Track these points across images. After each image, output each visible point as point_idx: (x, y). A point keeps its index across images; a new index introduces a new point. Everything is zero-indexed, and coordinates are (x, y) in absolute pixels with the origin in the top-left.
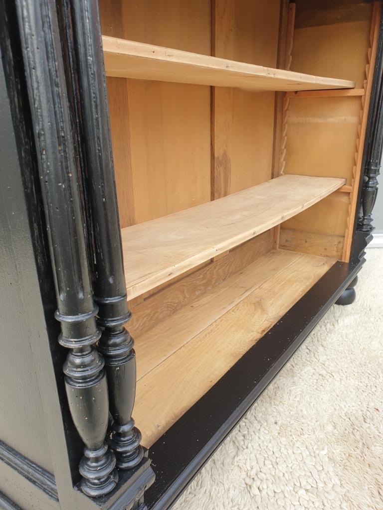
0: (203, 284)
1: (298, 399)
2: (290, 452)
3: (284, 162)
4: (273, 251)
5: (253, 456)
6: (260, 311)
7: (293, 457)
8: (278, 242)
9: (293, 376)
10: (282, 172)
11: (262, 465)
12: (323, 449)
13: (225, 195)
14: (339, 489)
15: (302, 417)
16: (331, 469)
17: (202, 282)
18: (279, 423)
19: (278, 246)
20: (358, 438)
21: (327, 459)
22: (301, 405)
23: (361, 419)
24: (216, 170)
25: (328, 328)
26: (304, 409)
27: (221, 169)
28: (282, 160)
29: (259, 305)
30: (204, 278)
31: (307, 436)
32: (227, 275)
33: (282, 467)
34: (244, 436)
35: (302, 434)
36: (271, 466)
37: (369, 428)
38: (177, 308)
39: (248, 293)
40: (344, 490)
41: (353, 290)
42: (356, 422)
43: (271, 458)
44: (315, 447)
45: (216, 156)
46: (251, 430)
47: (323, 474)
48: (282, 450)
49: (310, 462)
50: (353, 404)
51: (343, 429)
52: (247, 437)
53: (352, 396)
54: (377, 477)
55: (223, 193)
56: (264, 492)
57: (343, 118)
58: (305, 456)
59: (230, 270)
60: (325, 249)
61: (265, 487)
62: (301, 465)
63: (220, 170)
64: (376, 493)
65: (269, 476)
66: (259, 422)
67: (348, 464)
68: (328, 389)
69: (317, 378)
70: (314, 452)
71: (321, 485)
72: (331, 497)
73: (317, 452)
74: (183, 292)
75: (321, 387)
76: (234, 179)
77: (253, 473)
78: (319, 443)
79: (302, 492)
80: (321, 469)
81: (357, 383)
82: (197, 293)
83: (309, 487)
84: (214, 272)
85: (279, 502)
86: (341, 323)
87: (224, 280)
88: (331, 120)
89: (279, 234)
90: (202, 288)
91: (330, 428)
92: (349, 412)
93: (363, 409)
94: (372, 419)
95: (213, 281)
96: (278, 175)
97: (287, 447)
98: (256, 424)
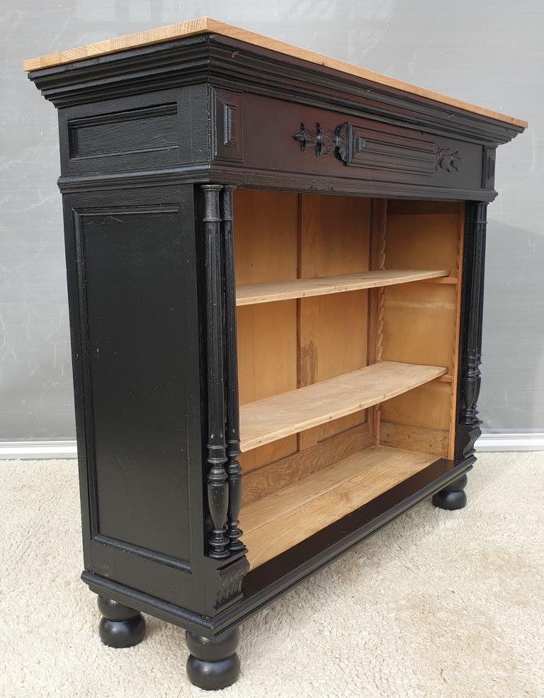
0: (289, 473)
1: (378, 583)
2: (362, 614)
3: (381, 348)
4: (373, 447)
5: (327, 615)
6: (345, 500)
8: (378, 437)
9: (377, 567)
10: (379, 358)
12: (392, 613)
13: (312, 383)
16: (395, 624)
17: (288, 472)
18: (356, 597)
19: (378, 442)
22: (380, 587)
24: (301, 360)
25: (426, 530)
27: (308, 358)
28: (379, 345)
29: (346, 496)
30: (289, 467)
31: (380, 606)
32: (315, 468)
34: (322, 604)
35: (376, 605)
36: (342, 621)
38: (262, 495)
39: (336, 486)
41: (463, 492)
44: (385, 612)
45: (302, 346)
46: (328, 600)
47: (386, 626)
48: (355, 613)
52: (325, 604)
55: (309, 382)
57: (440, 304)
58: (374, 617)
59: (319, 463)
60: (430, 445)
63: (307, 360)
66: (337, 595)
68: (410, 577)
69: (402, 569)
70: (383, 615)
71: (383, 632)
73: (386, 615)
74: (268, 479)
76: (321, 366)
82: (283, 482)
84: (301, 463)
86: (442, 526)
87: (312, 473)
88: (428, 305)
89: (378, 427)
90: (287, 478)
91: (403, 602)
92: (425, 593)
93: (439, 592)
94: (445, 598)
95: (300, 473)
96: (375, 362)
98: (334, 596)
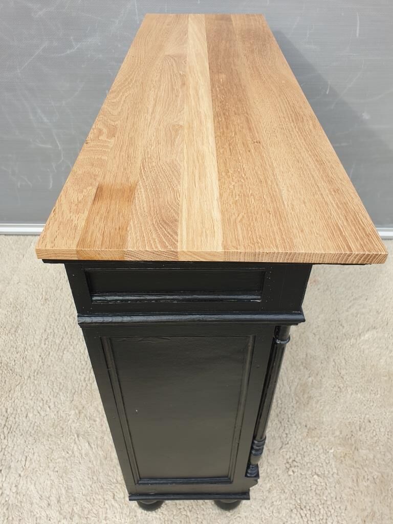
1: (322, 408)
2: (312, 449)
5: (291, 450)
7: (314, 453)
9: (321, 388)
11: (296, 457)
12: (331, 449)
14: (335, 476)
15: (322, 422)
16: (333, 463)
18: (308, 426)
20: (353, 443)
21: (332, 456)
22: (323, 413)
23: (358, 428)
25: (351, 341)
26: (324, 417)
31: (323, 438)
33: (307, 459)
34: (287, 434)
35: (321, 436)
36: (300, 458)
37: (361, 435)
40: (338, 477)
42: (354, 430)
43: (301, 452)
44: (327, 447)
46: (291, 431)
47: (329, 466)
48: (308, 447)
49: (323, 457)
50: (356, 416)
51: (345, 435)
52: (289, 436)
53: (356, 408)
54: (358, 470)
56: (296, 474)
58: (320, 453)
61: (296, 471)
62: (318, 458)
64: (355, 480)
65: (299, 464)
66: (296, 425)
67: (343, 460)
68: (342, 401)
69: (336, 390)
70: (326, 450)
71: (327, 472)
72: (330, 480)
73: (328, 450)
75: (338, 399)
77: (290, 461)
78: (330, 444)
79: (315, 476)
80: (328, 462)
81: (362, 397)
83: (320, 473)
85: (303, 480)
91: (337, 433)
92: (352, 422)
93: (361, 420)
94: (365, 429)
97: (311, 445)
98: (294, 426)
